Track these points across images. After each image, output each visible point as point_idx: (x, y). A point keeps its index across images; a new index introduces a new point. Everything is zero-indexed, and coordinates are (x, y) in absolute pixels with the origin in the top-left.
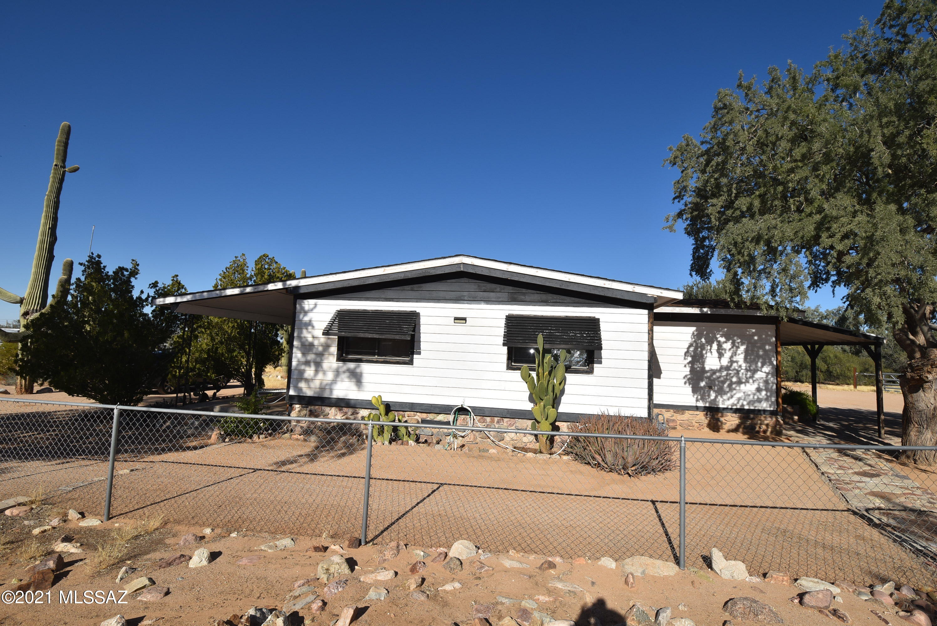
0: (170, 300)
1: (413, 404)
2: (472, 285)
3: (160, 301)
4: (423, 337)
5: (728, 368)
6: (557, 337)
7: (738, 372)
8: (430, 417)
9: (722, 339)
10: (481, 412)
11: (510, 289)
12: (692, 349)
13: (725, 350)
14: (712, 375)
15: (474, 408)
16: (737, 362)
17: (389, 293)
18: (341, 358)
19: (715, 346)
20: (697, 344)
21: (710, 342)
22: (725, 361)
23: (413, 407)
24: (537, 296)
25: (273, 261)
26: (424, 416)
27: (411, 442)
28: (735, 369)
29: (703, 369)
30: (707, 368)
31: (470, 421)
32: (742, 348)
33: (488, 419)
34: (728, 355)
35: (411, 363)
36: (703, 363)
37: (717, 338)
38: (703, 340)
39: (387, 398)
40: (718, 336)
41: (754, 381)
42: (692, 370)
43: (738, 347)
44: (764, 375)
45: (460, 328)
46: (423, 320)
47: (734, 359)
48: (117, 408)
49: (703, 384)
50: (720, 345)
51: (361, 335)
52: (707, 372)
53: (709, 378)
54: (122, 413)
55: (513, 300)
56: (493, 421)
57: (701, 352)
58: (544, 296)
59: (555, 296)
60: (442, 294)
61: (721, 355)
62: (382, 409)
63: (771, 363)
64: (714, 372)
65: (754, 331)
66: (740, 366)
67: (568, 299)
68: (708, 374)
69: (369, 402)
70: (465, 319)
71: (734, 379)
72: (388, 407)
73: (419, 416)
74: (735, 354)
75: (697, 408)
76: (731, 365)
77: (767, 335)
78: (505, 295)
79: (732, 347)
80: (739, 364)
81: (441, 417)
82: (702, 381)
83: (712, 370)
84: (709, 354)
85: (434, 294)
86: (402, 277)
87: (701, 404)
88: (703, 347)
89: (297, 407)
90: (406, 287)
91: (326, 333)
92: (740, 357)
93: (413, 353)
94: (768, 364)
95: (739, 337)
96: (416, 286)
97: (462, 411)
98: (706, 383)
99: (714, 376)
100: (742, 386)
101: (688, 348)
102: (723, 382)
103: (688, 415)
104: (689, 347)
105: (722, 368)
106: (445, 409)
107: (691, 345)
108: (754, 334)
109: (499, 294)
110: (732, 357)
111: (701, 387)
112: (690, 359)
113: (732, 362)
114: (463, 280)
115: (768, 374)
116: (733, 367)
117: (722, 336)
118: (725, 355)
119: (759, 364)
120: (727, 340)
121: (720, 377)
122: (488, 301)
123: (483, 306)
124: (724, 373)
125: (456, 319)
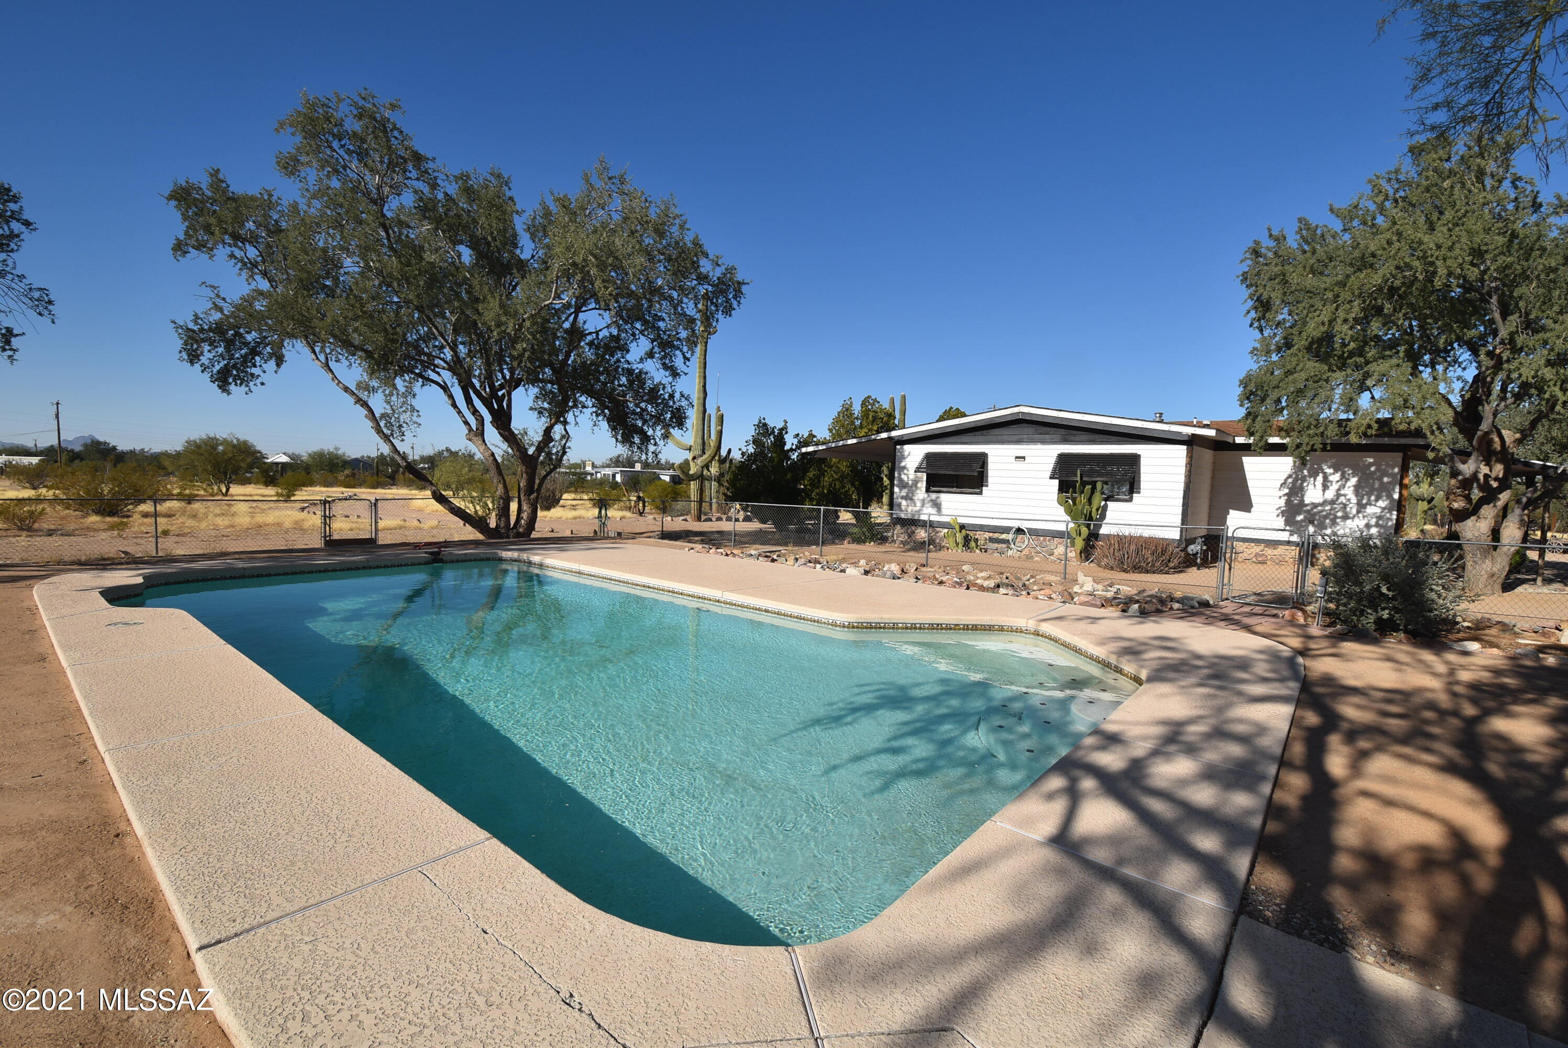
0: (811, 449)
1: (981, 525)
2: (1030, 429)
3: (804, 450)
4: (990, 473)
5: (1332, 502)
6: (1096, 471)
7: (1345, 506)
8: (996, 535)
9: (1330, 471)
10: (1034, 532)
11: (1063, 431)
12: (1290, 480)
13: (1331, 482)
14: (1312, 509)
15: (1030, 530)
16: (1345, 495)
17: (964, 438)
18: (928, 490)
19: (1320, 478)
20: (1297, 475)
21: (1314, 475)
22: (1330, 494)
23: (982, 528)
24: (1085, 436)
25: (875, 400)
26: (991, 534)
27: (978, 551)
28: (1342, 503)
29: (1302, 503)
30: (1307, 501)
31: (1025, 540)
32: (1353, 481)
33: (1042, 538)
34: (1333, 488)
35: (980, 493)
36: (1303, 496)
37: (1323, 470)
38: (1306, 472)
39: (962, 520)
40: (1325, 467)
41: (1364, 517)
42: (1288, 502)
43: (1347, 480)
44: (1378, 510)
45: (1020, 465)
46: (990, 460)
47: (1342, 492)
48: (822, 508)
49: (1300, 518)
50: (1325, 478)
51: (942, 472)
52: (1307, 505)
53: (1308, 511)
54: (826, 511)
55: (1065, 441)
56: (1045, 540)
57: (1302, 484)
58: (1092, 437)
59: (1102, 436)
60: (1005, 438)
61: (1325, 487)
62: (957, 528)
63: (1390, 496)
64: (1315, 505)
65: (1371, 460)
66: (1349, 500)
67: (1114, 438)
68: (1308, 508)
69: (949, 523)
70: (1024, 458)
71: (1340, 514)
72: (962, 527)
73: (987, 535)
74: (1343, 486)
75: (1289, 543)
76: (1338, 498)
77: (1388, 465)
78: (1058, 437)
79: (1341, 479)
80: (1348, 497)
81: (1004, 536)
82: (1300, 514)
83: (1313, 503)
84: (1311, 487)
85: (1000, 438)
86: (973, 425)
87: (1295, 538)
88: (1304, 479)
89: (898, 527)
90: (977, 433)
91: (918, 470)
92: (1349, 491)
93: (982, 486)
94: (1384, 498)
95: (1350, 467)
96: (985, 432)
97: (1019, 531)
98: (1305, 517)
99: (1315, 510)
100: (1349, 522)
101: (1286, 480)
102: (1326, 517)
103: (1281, 550)
104: (1288, 478)
105: (1325, 503)
106: (1007, 530)
107: (1290, 476)
108: (1371, 465)
109: (1053, 436)
110: (1339, 489)
111: (1298, 522)
112: (1287, 491)
113: (1338, 495)
114: (1022, 425)
115: (1383, 509)
116: (1340, 501)
117: (1329, 468)
118: (1331, 488)
119: (1373, 498)
120: (1336, 471)
121: (1322, 511)
122: (1043, 442)
123: (1039, 446)
124: (1328, 508)
125: (1017, 457)
